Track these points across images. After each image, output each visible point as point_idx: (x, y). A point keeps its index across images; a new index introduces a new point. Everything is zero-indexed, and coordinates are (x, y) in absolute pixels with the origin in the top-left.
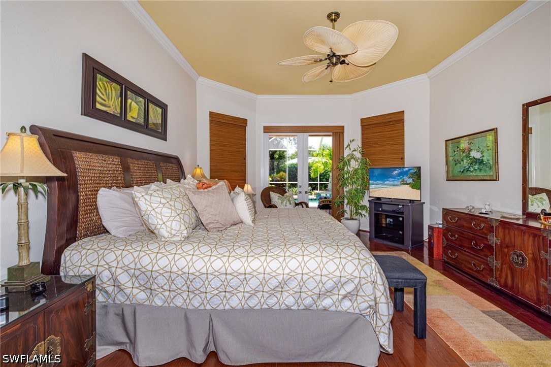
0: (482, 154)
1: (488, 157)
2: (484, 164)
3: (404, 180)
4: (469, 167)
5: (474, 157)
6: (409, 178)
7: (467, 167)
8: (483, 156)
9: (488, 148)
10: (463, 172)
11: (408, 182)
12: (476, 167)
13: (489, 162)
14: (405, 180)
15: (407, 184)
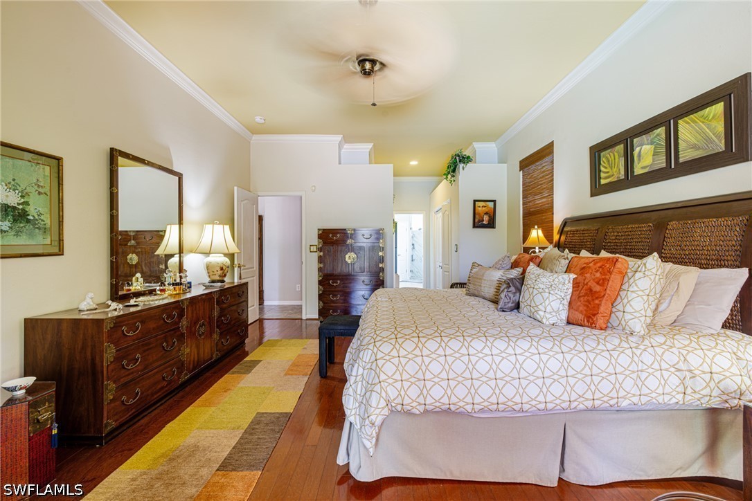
0: (23, 197)
1: (39, 207)
2: (28, 220)
8: (26, 203)
9: (40, 190)
13: (42, 217)
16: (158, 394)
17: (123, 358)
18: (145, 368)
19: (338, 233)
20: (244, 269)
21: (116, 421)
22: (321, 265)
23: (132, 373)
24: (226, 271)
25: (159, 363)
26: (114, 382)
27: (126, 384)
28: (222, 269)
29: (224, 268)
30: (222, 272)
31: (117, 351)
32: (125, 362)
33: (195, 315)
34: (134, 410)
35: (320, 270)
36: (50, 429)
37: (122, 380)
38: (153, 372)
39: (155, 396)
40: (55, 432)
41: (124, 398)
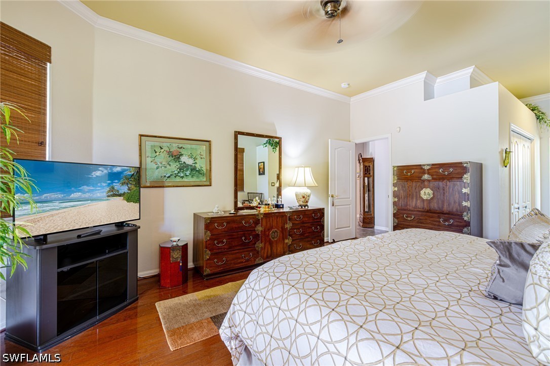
0: (194, 161)
1: (201, 164)
2: (197, 171)
3: (113, 188)
4: (179, 172)
5: (184, 163)
6: (123, 184)
7: (176, 172)
8: (196, 163)
9: (202, 157)
10: (169, 177)
11: (121, 192)
12: (188, 173)
13: (202, 169)
14: (116, 188)
15: (120, 195)
16: (239, 265)
17: (215, 240)
18: (230, 248)
19: (413, 169)
20: (337, 199)
21: (211, 270)
22: (396, 200)
23: (221, 249)
24: (307, 199)
25: (240, 248)
26: (210, 251)
27: (217, 254)
28: (304, 197)
29: (306, 196)
30: (304, 199)
31: (211, 235)
32: (216, 242)
33: (268, 225)
34: (222, 269)
35: (395, 203)
36: (179, 263)
37: (215, 250)
38: (235, 252)
39: (237, 266)
40: (181, 264)
41: (215, 260)
